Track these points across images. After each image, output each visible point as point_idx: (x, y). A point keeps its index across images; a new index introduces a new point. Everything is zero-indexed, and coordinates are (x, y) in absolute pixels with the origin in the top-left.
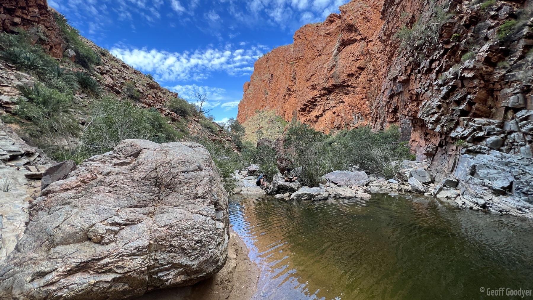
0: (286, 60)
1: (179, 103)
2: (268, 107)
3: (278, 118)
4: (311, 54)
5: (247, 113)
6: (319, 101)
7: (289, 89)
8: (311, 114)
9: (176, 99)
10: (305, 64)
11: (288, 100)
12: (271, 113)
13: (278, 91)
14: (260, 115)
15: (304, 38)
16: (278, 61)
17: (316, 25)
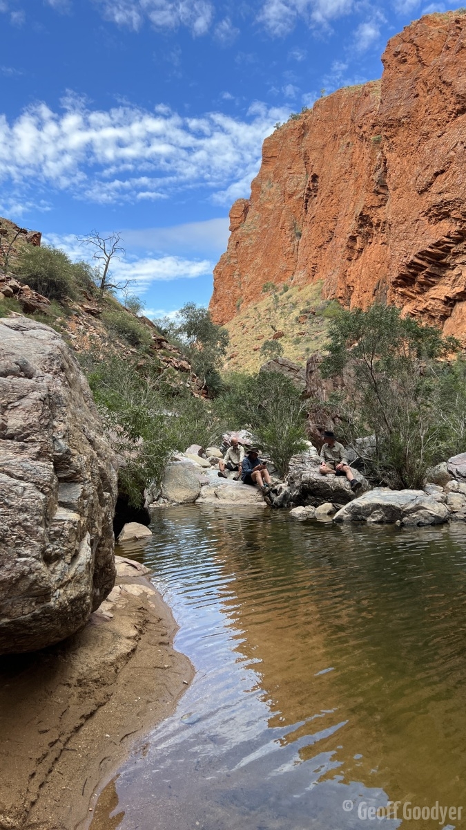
0: (358, 130)
1: (44, 260)
2: (301, 274)
3: (330, 308)
4: (435, 107)
5: (238, 291)
6: (456, 254)
7: (364, 220)
8: (432, 292)
9: (35, 249)
10: (417, 139)
11: (361, 251)
12: (309, 291)
13: (331, 226)
14: (277, 300)
15: (415, 59)
16: (335, 136)
17: (454, 18)
